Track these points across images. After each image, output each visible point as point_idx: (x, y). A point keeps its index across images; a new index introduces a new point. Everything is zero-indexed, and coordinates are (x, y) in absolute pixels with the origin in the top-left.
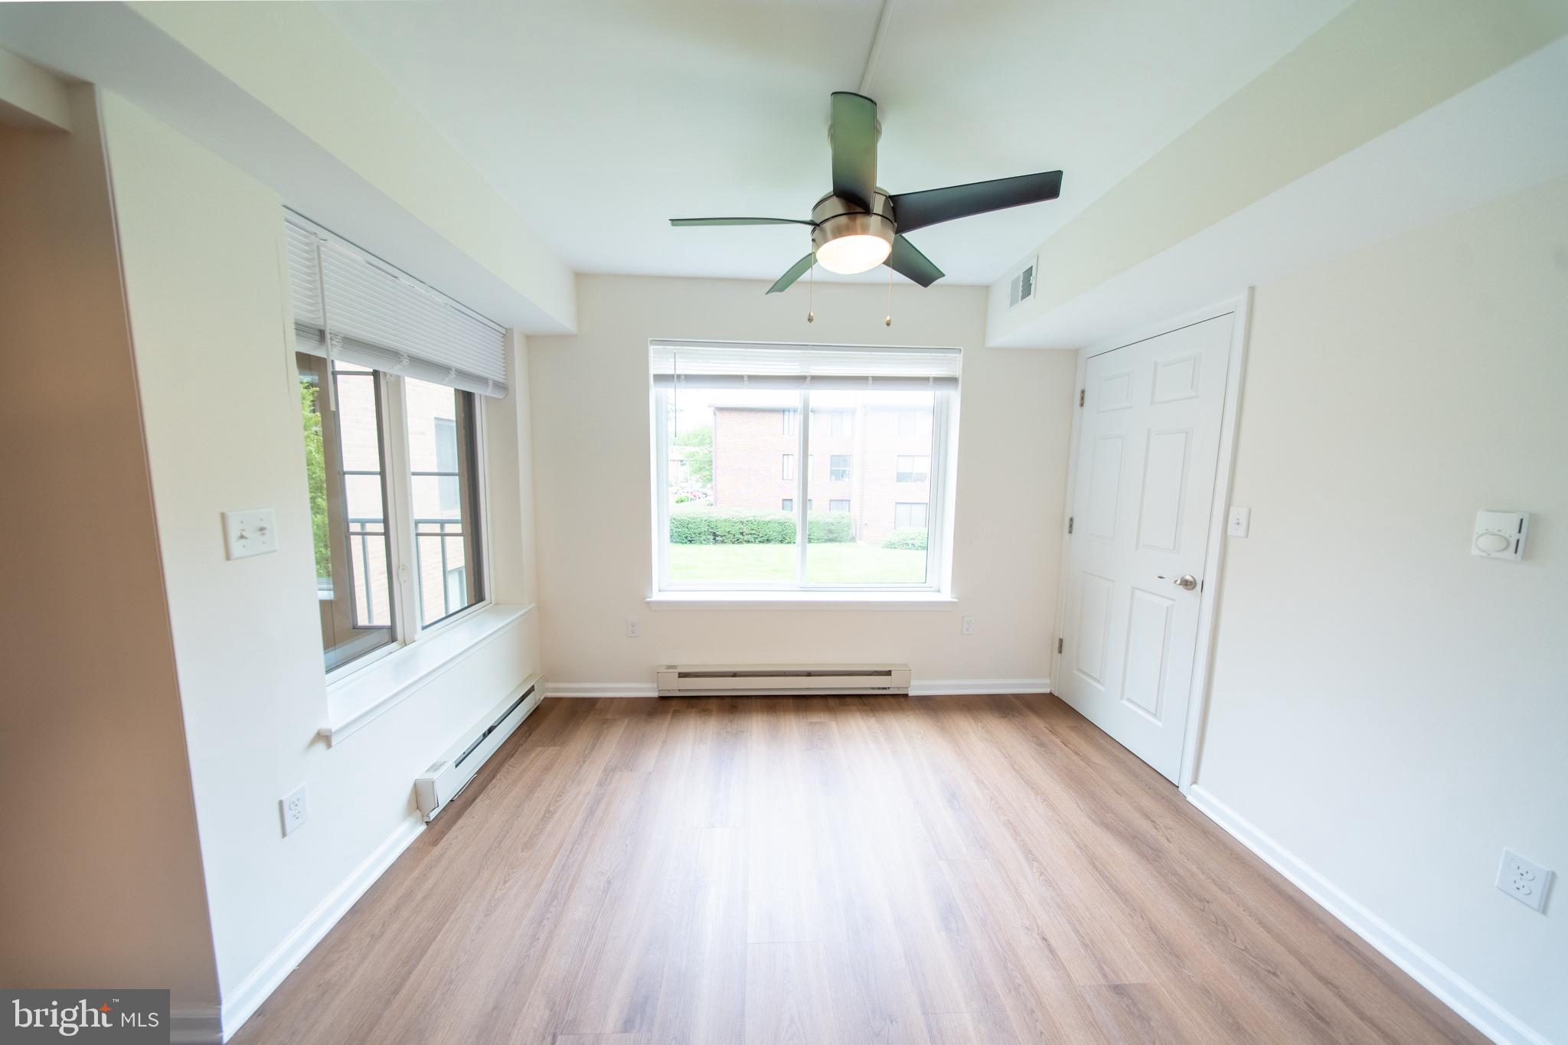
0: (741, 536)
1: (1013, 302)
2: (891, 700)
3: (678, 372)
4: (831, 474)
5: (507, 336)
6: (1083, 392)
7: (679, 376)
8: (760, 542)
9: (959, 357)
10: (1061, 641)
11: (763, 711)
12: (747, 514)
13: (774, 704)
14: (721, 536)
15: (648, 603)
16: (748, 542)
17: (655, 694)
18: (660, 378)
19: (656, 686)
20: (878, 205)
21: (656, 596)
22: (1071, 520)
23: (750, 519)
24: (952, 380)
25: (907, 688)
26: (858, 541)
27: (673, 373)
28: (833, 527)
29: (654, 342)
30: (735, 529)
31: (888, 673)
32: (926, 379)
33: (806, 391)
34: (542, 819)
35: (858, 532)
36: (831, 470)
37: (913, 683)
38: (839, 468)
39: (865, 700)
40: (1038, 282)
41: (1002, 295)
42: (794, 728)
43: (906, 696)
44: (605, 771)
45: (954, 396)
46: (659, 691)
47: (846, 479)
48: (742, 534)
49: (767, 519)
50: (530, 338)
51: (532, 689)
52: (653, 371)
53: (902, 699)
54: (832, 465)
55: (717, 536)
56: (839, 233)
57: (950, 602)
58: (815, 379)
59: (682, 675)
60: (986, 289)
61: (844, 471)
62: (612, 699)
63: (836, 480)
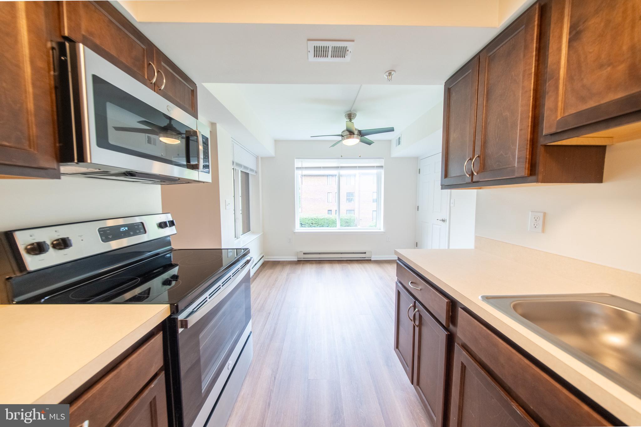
0: (312, 225)
1: (396, 146)
2: (366, 261)
3: (303, 166)
4: (347, 200)
5: (257, 158)
6: (419, 169)
7: (303, 168)
8: (319, 227)
9: (383, 160)
10: (417, 243)
11: (328, 263)
12: (314, 216)
13: (331, 262)
14: (304, 225)
15: (294, 232)
16: (315, 227)
17: (296, 260)
18: (297, 168)
19: (297, 257)
20: (356, 132)
21: (296, 231)
22: (418, 207)
23: (315, 218)
24: (382, 167)
25: (371, 257)
26: (358, 226)
27: (301, 166)
28: (348, 221)
29: (297, 158)
30: (310, 222)
31: (365, 253)
32: (374, 167)
33: (339, 171)
34: (275, 281)
35: (358, 222)
36: (347, 198)
37: (373, 256)
38: (350, 197)
39: (358, 261)
40: (402, 141)
41: (394, 143)
42: (338, 267)
43: (370, 260)
44: (287, 274)
45: (382, 171)
46: (298, 258)
47: (353, 202)
48: (312, 224)
49: (322, 218)
50: (262, 158)
51: (263, 256)
52: (296, 166)
53: (369, 261)
54: (347, 196)
55: (303, 225)
56: (348, 138)
57: (383, 232)
58: (342, 167)
59: (304, 254)
60: (390, 141)
61: (352, 199)
62: (284, 261)
63: (349, 202)
